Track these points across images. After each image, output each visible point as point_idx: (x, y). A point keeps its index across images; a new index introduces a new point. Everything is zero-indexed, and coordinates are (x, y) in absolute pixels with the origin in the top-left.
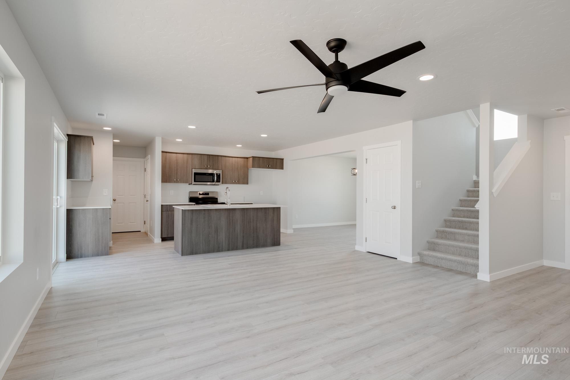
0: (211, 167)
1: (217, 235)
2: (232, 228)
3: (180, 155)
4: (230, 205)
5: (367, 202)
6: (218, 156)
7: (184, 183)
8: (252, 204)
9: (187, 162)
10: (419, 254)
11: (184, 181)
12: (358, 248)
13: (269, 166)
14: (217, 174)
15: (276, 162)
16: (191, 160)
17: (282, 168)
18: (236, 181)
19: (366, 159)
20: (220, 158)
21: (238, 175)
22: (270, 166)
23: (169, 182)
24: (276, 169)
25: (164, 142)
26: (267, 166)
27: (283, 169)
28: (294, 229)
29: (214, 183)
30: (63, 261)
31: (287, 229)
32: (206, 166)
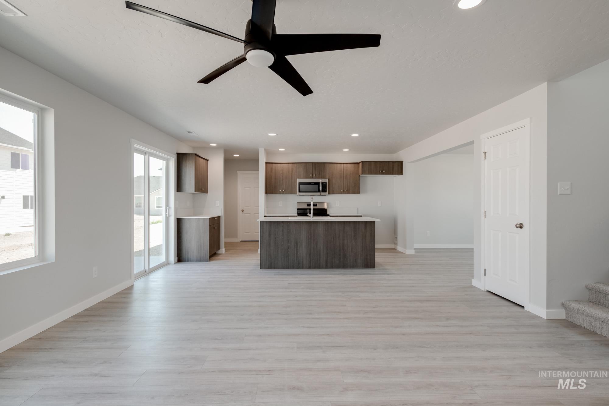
0: (317, 176)
1: (297, 250)
2: (314, 244)
3: (285, 164)
4: (312, 218)
5: (486, 216)
6: (324, 163)
7: (289, 193)
8: (362, 216)
9: (292, 172)
10: (564, 306)
11: (291, 191)
12: (475, 283)
13: (382, 171)
14: (322, 183)
15: (393, 166)
16: (296, 168)
17: (401, 172)
18: (345, 191)
19: (485, 153)
20: (326, 165)
21: (348, 183)
22: (384, 171)
23: (275, 193)
24: (392, 174)
25: (268, 153)
26: (381, 171)
27: (403, 174)
28: (415, 249)
29: (320, 193)
30: (172, 263)
31: (406, 249)
32: (311, 175)
